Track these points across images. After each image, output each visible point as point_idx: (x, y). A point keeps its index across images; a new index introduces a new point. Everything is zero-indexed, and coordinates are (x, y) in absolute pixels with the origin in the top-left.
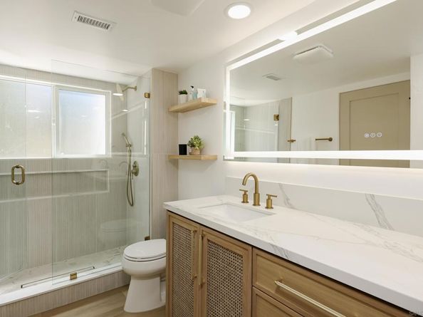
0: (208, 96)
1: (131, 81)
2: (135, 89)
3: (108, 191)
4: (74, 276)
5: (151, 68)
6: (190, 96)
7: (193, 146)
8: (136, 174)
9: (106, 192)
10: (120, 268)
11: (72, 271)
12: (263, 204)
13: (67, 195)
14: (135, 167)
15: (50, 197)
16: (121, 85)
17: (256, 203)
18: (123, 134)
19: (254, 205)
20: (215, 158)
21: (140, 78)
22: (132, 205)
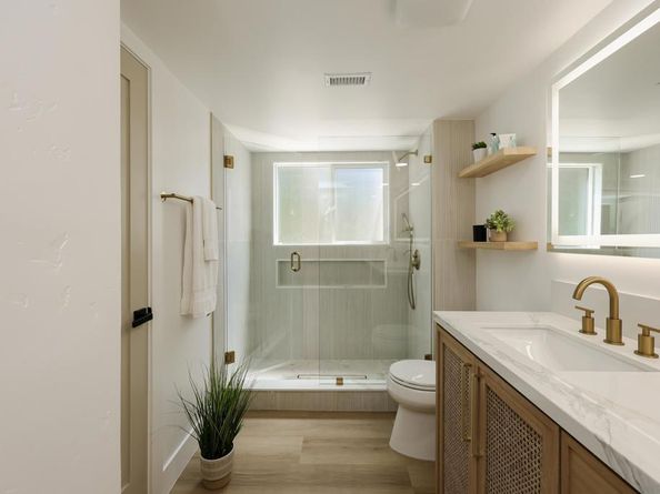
0: (520, 143)
1: (411, 144)
2: (416, 153)
3: (385, 286)
4: (340, 381)
5: (432, 121)
6: (489, 149)
7: (494, 227)
8: (417, 267)
9: (382, 287)
10: (384, 388)
11: (339, 374)
12: (631, 343)
13: (341, 287)
14: (416, 257)
15: (317, 287)
16: (397, 152)
17: (614, 337)
18: (404, 215)
19: (609, 341)
20: (534, 248)
21: (422, 137)
22: (414, 307)
